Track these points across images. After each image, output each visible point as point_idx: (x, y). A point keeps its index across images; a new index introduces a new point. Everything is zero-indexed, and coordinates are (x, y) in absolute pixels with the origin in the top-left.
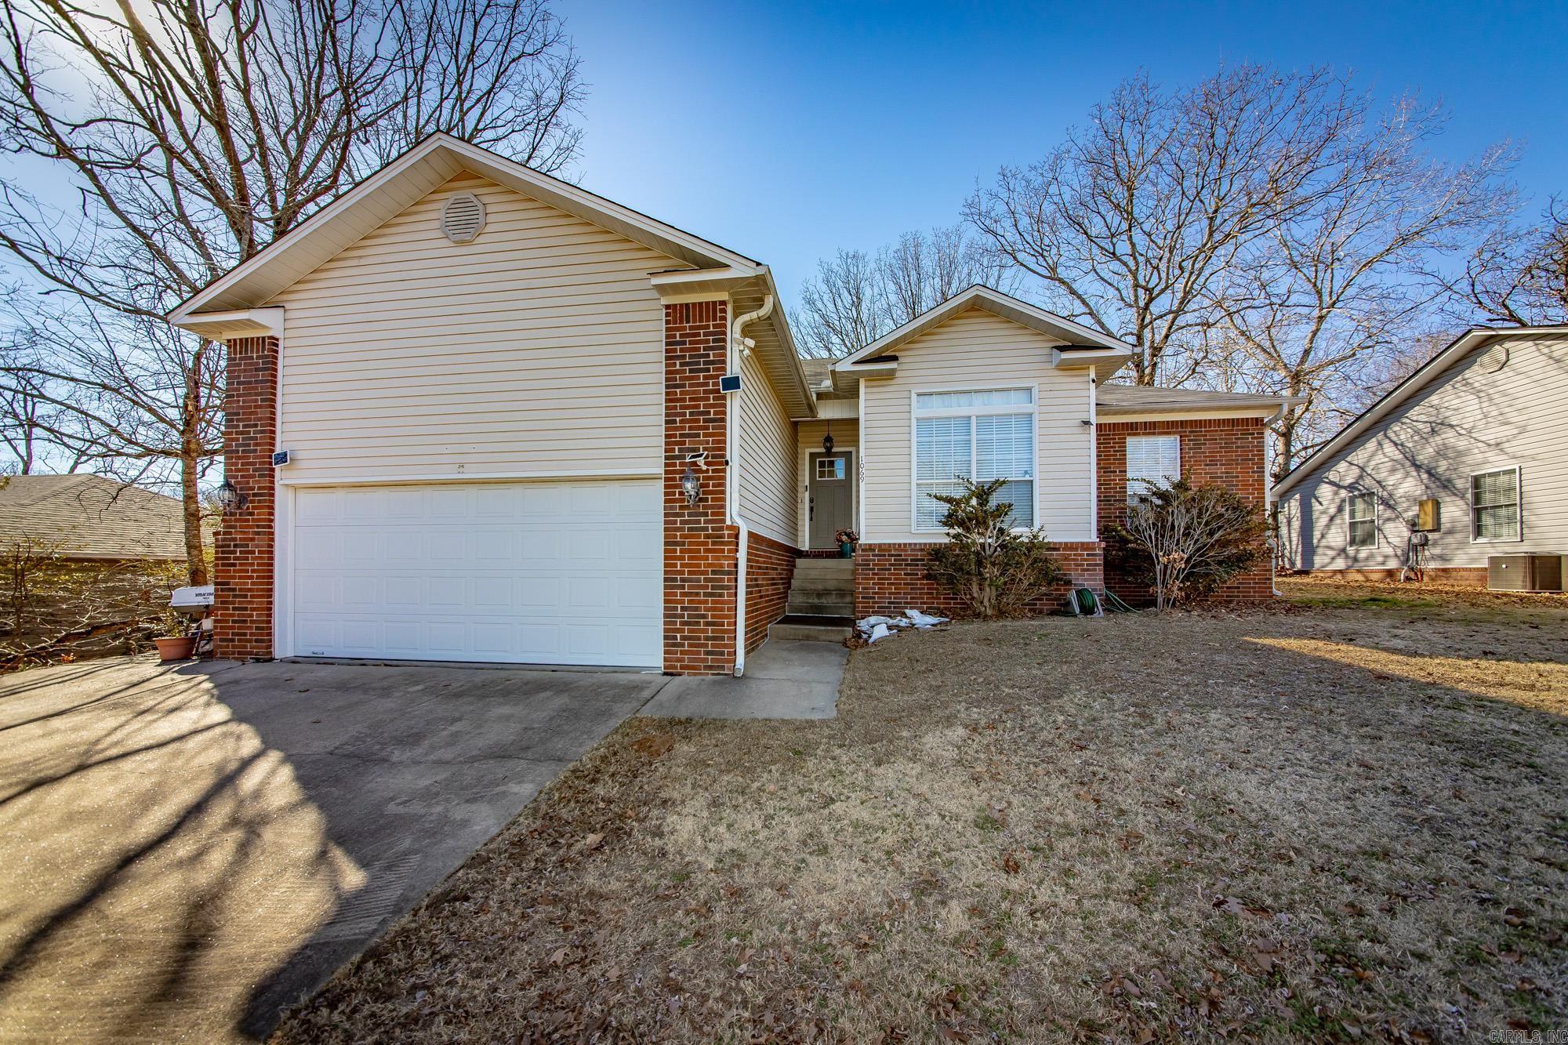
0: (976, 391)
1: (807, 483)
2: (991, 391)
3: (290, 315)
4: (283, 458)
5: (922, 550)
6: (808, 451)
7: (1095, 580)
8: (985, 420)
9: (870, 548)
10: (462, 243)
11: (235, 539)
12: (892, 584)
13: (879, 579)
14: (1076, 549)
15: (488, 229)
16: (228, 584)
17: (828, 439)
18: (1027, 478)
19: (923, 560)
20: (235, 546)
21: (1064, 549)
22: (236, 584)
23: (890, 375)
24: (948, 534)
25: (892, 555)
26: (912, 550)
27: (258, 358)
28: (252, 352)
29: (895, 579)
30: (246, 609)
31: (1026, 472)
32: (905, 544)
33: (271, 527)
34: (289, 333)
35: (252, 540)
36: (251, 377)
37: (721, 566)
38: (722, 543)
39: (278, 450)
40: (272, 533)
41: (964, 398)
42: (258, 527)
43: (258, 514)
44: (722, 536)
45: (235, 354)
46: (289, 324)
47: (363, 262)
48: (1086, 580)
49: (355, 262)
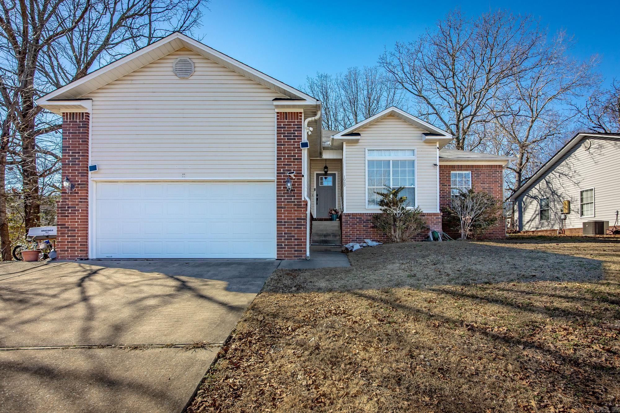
0: (392, 150)
1: (315, 187)
2: (398, 150)
3: (95, 103)
4: (94, 168)
5: (370, 216)
6: (315, 173)
7: (439, 228)
8: (396, 163)
9: (348, 215)
10: (183, 78)
11: (68, 205)
12: (358, 230)
13: (352, 228)
14: (431, 216)
15: (195, 73)
16: (65, 225)
17: (326, 167)
18: (412, 186)
19: (371, 220)
20: (68, 207)
21: (427, 216)
22: (69, 225)
23: (357, 141)
24: (381, 209)
25: (358, 218)
26: (366, 216)
27: (80, 122)
28: (76, 118)
29: (359, 228)
30: (75, 236)
31: (412, 184)
32: (363, 213)
33: (87, 199)
34: (95, 112)
35: (78, 205)
36: (76, 130)
37: (301, 216)
38: (301, 208)
39: (90, 164)
40: (88, 202)
41: (387, 153)
42: (81, 199)
43: (81, 193)
44: (301, 205)
45: (67, 119)
46: (95, 107)
47: (134, 82)
48: (436, 228)
49: (130, 82)
